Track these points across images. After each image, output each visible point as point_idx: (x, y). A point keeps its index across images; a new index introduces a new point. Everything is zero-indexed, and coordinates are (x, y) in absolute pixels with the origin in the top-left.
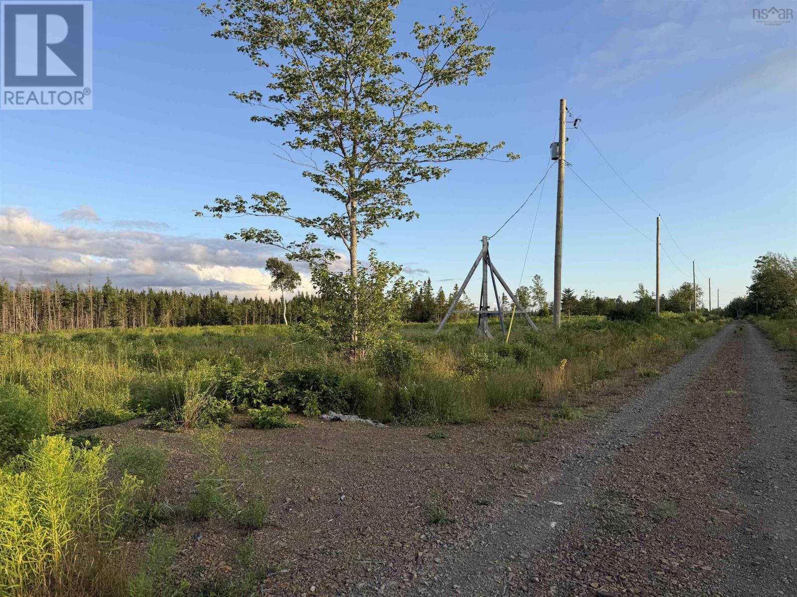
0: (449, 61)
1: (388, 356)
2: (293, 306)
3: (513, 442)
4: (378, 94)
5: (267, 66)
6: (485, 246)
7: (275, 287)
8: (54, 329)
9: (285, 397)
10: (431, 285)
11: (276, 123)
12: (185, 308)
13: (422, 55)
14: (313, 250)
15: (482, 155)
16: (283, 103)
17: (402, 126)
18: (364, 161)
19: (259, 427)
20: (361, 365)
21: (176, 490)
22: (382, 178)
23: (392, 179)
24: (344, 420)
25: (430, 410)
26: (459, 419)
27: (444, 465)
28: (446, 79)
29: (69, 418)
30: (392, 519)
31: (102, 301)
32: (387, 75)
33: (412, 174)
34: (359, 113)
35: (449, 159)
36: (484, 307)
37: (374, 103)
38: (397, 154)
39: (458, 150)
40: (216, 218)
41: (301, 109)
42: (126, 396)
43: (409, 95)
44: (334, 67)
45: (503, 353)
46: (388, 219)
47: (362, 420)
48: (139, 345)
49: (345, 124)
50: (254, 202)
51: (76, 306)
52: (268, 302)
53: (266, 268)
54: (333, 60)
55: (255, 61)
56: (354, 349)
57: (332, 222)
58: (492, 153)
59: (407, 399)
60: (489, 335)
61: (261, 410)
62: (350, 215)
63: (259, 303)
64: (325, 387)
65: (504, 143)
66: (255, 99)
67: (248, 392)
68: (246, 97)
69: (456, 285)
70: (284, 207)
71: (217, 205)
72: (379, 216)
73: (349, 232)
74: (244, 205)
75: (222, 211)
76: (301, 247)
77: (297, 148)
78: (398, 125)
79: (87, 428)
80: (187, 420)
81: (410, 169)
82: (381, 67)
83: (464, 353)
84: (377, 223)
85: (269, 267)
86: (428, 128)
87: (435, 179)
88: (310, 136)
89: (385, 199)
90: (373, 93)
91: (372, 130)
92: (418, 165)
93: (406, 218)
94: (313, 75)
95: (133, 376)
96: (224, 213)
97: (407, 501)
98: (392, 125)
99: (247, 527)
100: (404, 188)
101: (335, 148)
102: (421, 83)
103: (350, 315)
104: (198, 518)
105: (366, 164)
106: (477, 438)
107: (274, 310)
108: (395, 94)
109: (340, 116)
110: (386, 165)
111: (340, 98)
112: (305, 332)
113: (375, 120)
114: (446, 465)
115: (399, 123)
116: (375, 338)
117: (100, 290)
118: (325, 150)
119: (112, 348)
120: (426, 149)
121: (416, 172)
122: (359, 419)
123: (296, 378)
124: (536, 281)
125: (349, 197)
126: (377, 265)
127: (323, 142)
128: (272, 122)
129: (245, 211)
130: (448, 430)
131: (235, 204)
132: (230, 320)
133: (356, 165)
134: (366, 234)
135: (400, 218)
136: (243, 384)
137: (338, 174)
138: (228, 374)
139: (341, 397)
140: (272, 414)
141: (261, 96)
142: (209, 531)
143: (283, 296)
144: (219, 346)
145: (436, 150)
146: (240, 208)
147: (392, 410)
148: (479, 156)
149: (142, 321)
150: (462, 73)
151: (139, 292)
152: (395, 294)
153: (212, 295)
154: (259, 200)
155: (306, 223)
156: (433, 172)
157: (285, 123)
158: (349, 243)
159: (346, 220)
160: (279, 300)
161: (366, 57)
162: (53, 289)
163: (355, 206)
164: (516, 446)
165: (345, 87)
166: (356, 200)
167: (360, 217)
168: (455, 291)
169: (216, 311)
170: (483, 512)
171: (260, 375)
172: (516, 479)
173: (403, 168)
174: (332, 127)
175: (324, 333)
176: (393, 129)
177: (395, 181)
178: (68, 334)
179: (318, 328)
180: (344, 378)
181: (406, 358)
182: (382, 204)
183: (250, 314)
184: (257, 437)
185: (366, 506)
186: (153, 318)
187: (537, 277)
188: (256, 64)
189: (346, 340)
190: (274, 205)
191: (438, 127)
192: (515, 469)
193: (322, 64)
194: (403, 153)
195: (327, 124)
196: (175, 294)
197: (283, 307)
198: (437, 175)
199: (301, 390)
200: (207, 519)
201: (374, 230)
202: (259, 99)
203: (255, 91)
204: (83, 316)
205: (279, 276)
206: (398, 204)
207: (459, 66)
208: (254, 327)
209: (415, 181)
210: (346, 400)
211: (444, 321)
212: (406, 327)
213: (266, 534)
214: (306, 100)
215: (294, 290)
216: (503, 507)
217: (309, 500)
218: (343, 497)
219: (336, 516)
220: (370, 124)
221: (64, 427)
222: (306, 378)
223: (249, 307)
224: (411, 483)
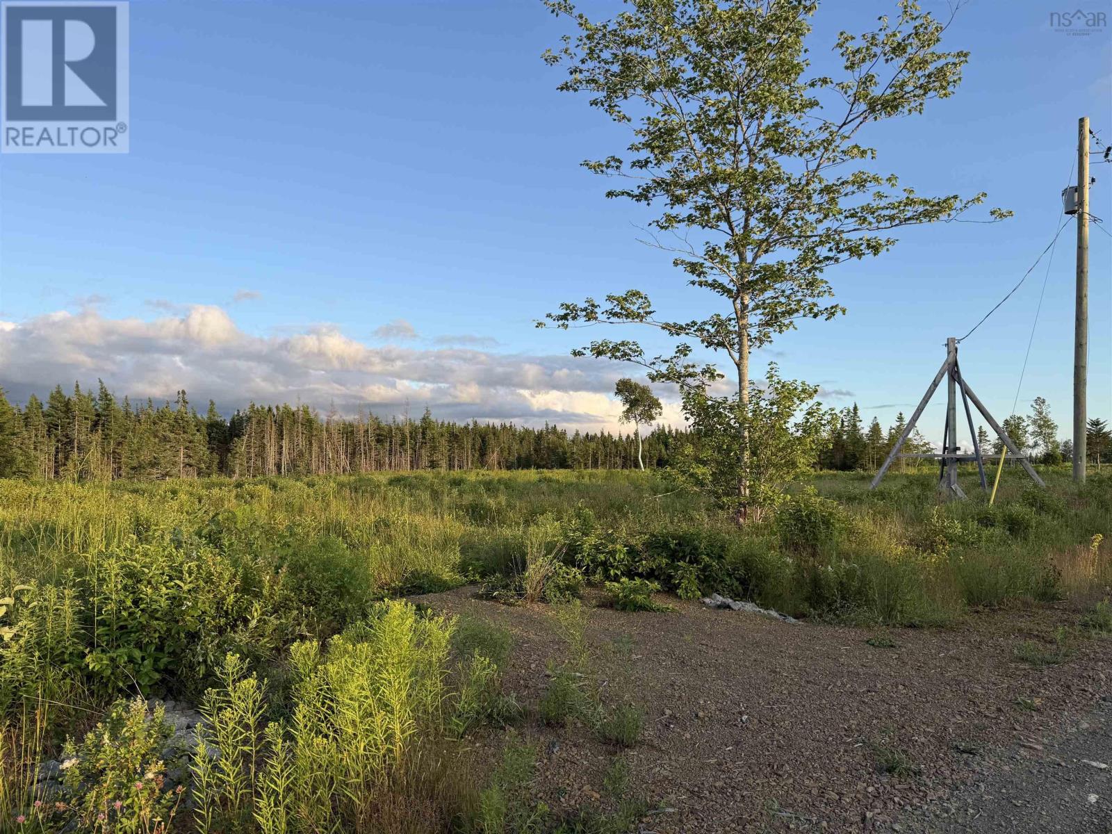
0: (894, 82)
1: (797, 520)
2: (650, 445)
3: (1012, 661)
4: (783, 141)
5: (629, 120)
6: (952, 354)
7: (627, 418)
8: (366, 470)
9: (652, 570)
10: (859, 414)
11: (639, 198)
12: (516, 446)
13: (851, 79)
14: (686, 367)
15: (949, 215)
16: (650, 169)
17: (820, 183)
18: (760, 238)
19: (619, 607)
20: (757, 530)
21: (522, 682)
22: (787, 261)
23: (805, 260)
24: (736, 608)
25: (869, 603)
26: (916, 620)
27: (897, 687)
28: (889, 109)
29: (392, 581)
30: (821, 758)
31: (420, 436)
32: (798, 114)
33: (834, 251)
34: (755, 170)
35: (894, 224)
36: (951, 448)
37: (778, 154)
38: (811, 223)
39: (908, 211)
40: (561, 329)
41: (673, 173)
42: (456, 557)
43: (830, 138)
44: (721, 112)
45: (986, 521)
46: (797, 319)
47: (762, 611)
48: (464, 492)
49: (734, 188)
50: (608, 306)
51: (391, 442)
52: (617, 439)
53: (616, 393)
54: (720, 102)
55: (613, 116)
56: (745, 507)
57: (713, 327)
58: (966, 211)
59: (832, 584)
60: (960, 493)
61: (622, 584)
62: (739, 315)
63: (605, 440)
64: (707, 559)
65: (985, 195)
66: (613, 167)
67: (603, 559)
68: (602, 165)
69: (901, 414)
70: (648, 310)
71: (563, 312)
72: (783, 314)
73: (736, 340)
74: (596, 310)
75: (568, 320)
76: (669, 363)
77: (666, 228)
78: (814, 182)
79: (413, 594)
80: (530, 591)
81: (833, 243)
82: (789, 103)
83: (918, 519)
84: (779, 326)
85: (619, 392)
86: (861, 182)
87: (871, 255)
88: (683, 210)
89: (792, 289)
90: (777, 141)
91: (774, 193)
92: (844, 236)
93: (825, 315)
94: (690, 125)
95: (462, 532)
96: (570, 322)
97: (842, 734)
98: (804, 182)
99: (616, 743)
100: (821, 271)
101: (719, 223)
102: (849, 119)
103: (738, 458)
104: (552, 723)
105: (763, 241)
106: (948, 650)
107: (625, 449)
108: (809, 139)
109: (729, 178)
110: (794, 240)
111: (728, 153)
112: (674, 481)
113: (779, 178)
114: (900, 687)
115: (815, 179)
116: (777, 491)
117: (418, 423)
118: (704, 227)
119: (435, 495)
120: (857, 213)
121: (842, 247)
122: (758, 609)
123: (666, 544)
124: (1038, 407)
125: (738, 290)
126: (779, 387)
127: (702, 217)
128: (633, 197)
129: (596, 318)
130: (900, 635)
131: (585, 309)
132: (570, 463)
133: (749, 244)
134: (761, 342)
135: (815, 316)
136: (596, 547)
137: (723, 259)
138: (578, 534)
139: (729, 575)
140: (635, 591)
141: (621, 162)
142: (567, 742)
143: (637, 431)
144: (559, 496)
145: (873, 213)
146: (590, 314)
147: (808, 599)
148: (943, 216)
149: (465, 461)
150: (914, 96)
151: (462, 425)
152: (807, 429)
153: (547, 429)
154: (616, 303)
155: (676, 329)
156: (868, 245)
157: (650, 195)
158: (737, 356)
159: (733, 322)
160: (632, 436)
161: (768, 91)
162: (366, 421)
163: (746, 302)
164: (1016, 668)
165: (735, 136)
166: (747, 294)
167: (754, 318)
168: (898, 424)
169: (552, 450)
170: (966, 764)
171: (618, 537)
172: (1021, 719)
173: (822, 243)
174: (716, 194)
175: (700, 483)
176: (806, 188)
177: (808, 262)
178: (382, 477)
179: (692, 475)
180: (734, 547)
181: (827, 523)
182: (788, 297)
183: (594, 455)
184: (616, 620)
185: (780, 735)
186: (478, 459)
187: (1040, 401)
188: (615, 120)
189: (733, 493)
190: (634, 308)
191: (876, 179)
192: (1019, 704)
193: (702, 108)
194: (821, 221)
195: (708, 191)
196: (504, 427)
197: (638, 446)
198: (876, 249)
199: (673, 561)
200: (563, 726)
201: (774, 335)
202: (618, 167)
203: (614, 157)
204: (398, 456)
205: (633, 404)
206: (812, 295)
207: (909, 88)
208: (601, 471)
209: (840, 260)
210: (737, 579)
211: (882, 469)
212: (819, 477)
213: (641, 756)
214: (681, 162)
215: (653, 422)
216: (1001, 760)
217: (697, 715)
218: (745, 717)
219: (737, 743)
220: (771, 185)
221: (386, 591)
222: (679, 544)
223: (593, 445)
224: (846, 708)
